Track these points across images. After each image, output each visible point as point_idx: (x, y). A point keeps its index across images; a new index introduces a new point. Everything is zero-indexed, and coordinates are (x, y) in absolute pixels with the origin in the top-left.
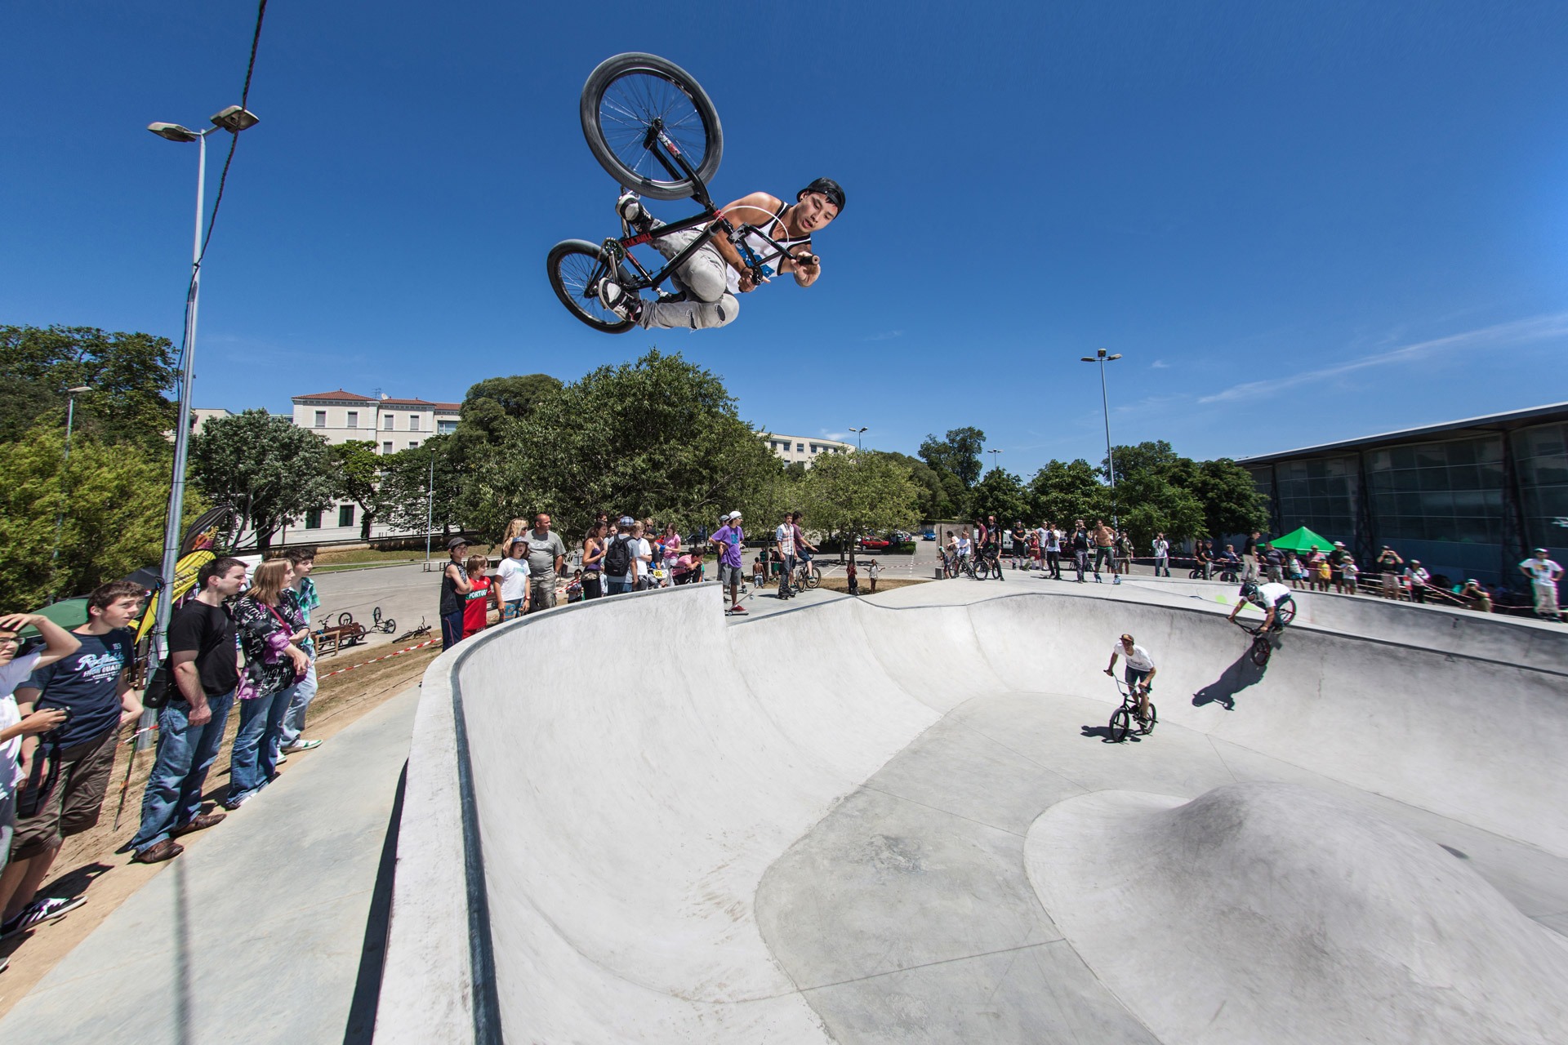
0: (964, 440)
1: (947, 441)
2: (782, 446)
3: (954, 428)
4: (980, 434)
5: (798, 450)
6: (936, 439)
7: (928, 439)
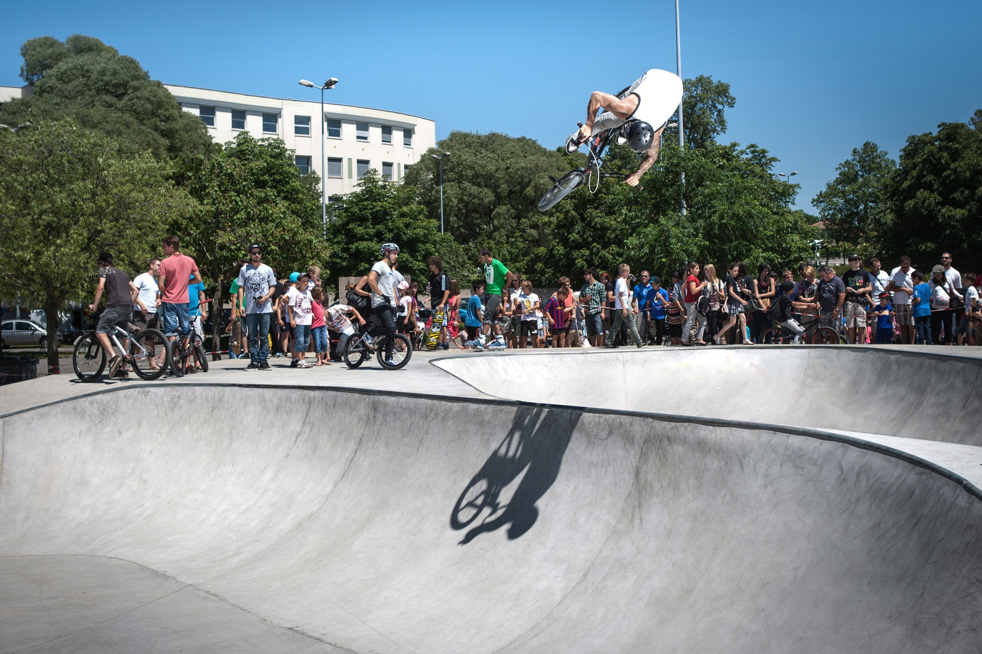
2: (228, 118)
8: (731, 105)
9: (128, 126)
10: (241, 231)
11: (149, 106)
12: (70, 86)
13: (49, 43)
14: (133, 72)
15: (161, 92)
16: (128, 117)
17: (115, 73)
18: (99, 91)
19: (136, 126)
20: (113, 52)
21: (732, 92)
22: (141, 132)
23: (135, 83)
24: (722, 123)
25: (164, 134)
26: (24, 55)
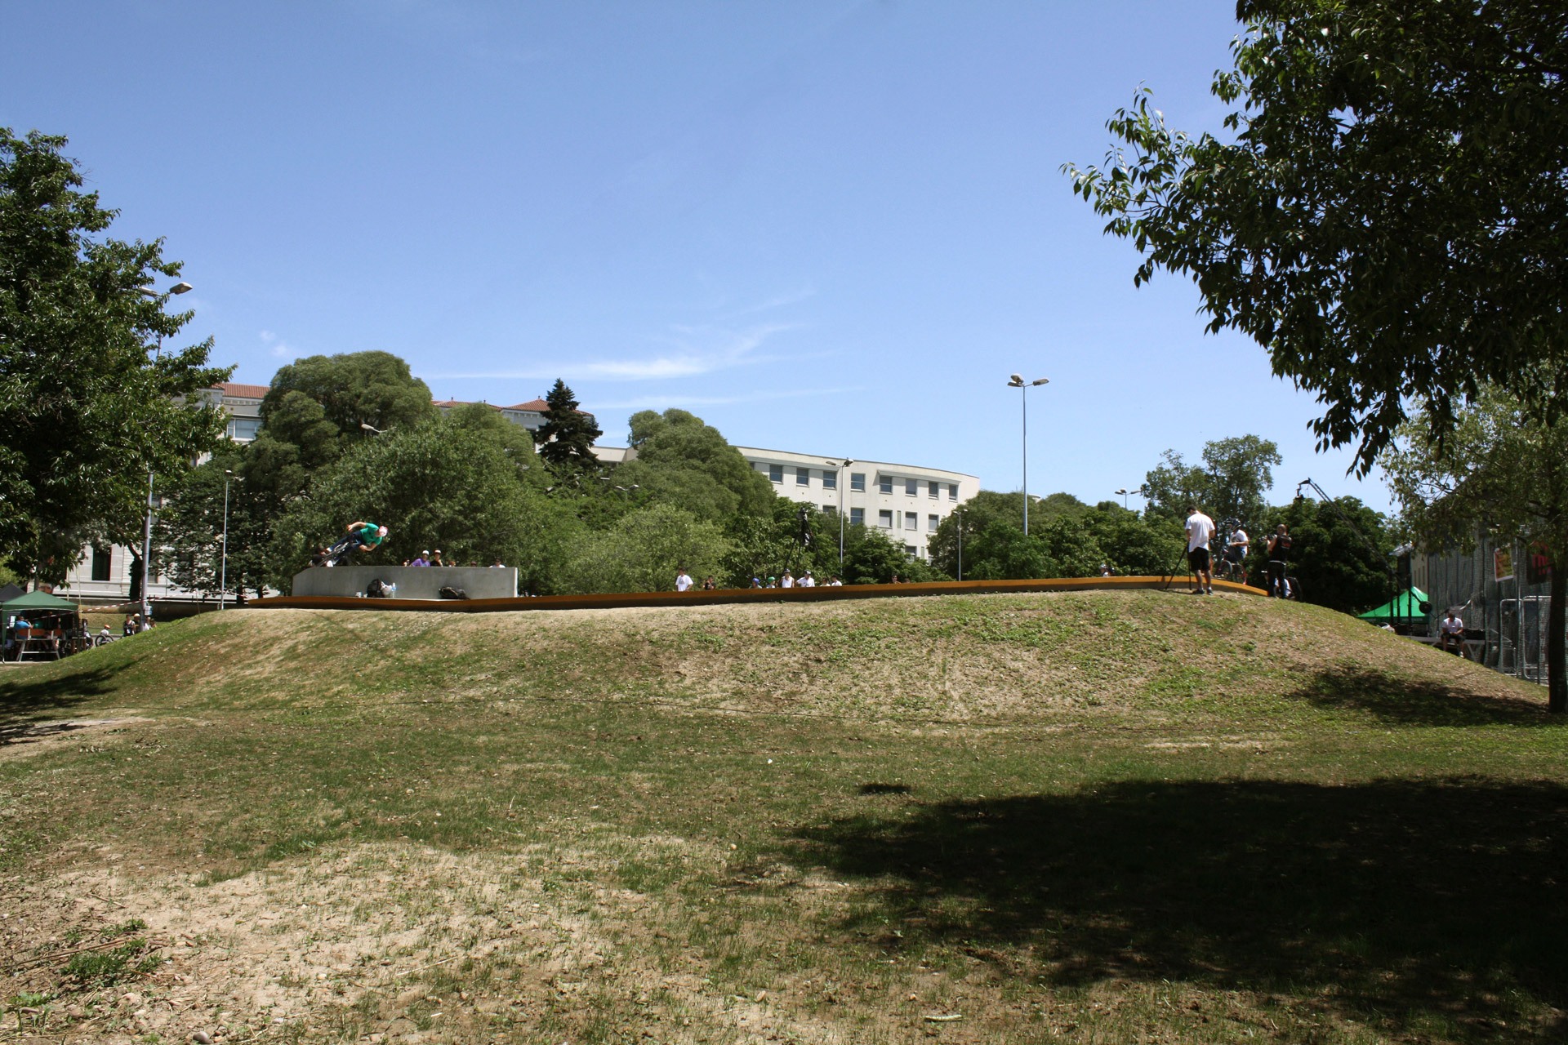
0: (1237, 461)
1: (1204, 465)
2: (794, 477)
3: (1218, 438)
4: (1268, 450)
5: (853, 486)
6: (1181, 461)
7: (1165, 459)
8: (1278, 463)
9: (708, 484)
10: (771, 566)
11: (726, 468)
12: (665, 452)
13: (649, 415)
14: (714, 440)
15: (736, 456)
16: (709, 477)
17: (700, 441)
18: (688, 457)
19: (714, 483)
20: (699, 422)
21: (1279, 452)
22: (718, 490)
23: (716, 450)
24: (1269, 480)
25: (737, 490)
26: (631, 425)
